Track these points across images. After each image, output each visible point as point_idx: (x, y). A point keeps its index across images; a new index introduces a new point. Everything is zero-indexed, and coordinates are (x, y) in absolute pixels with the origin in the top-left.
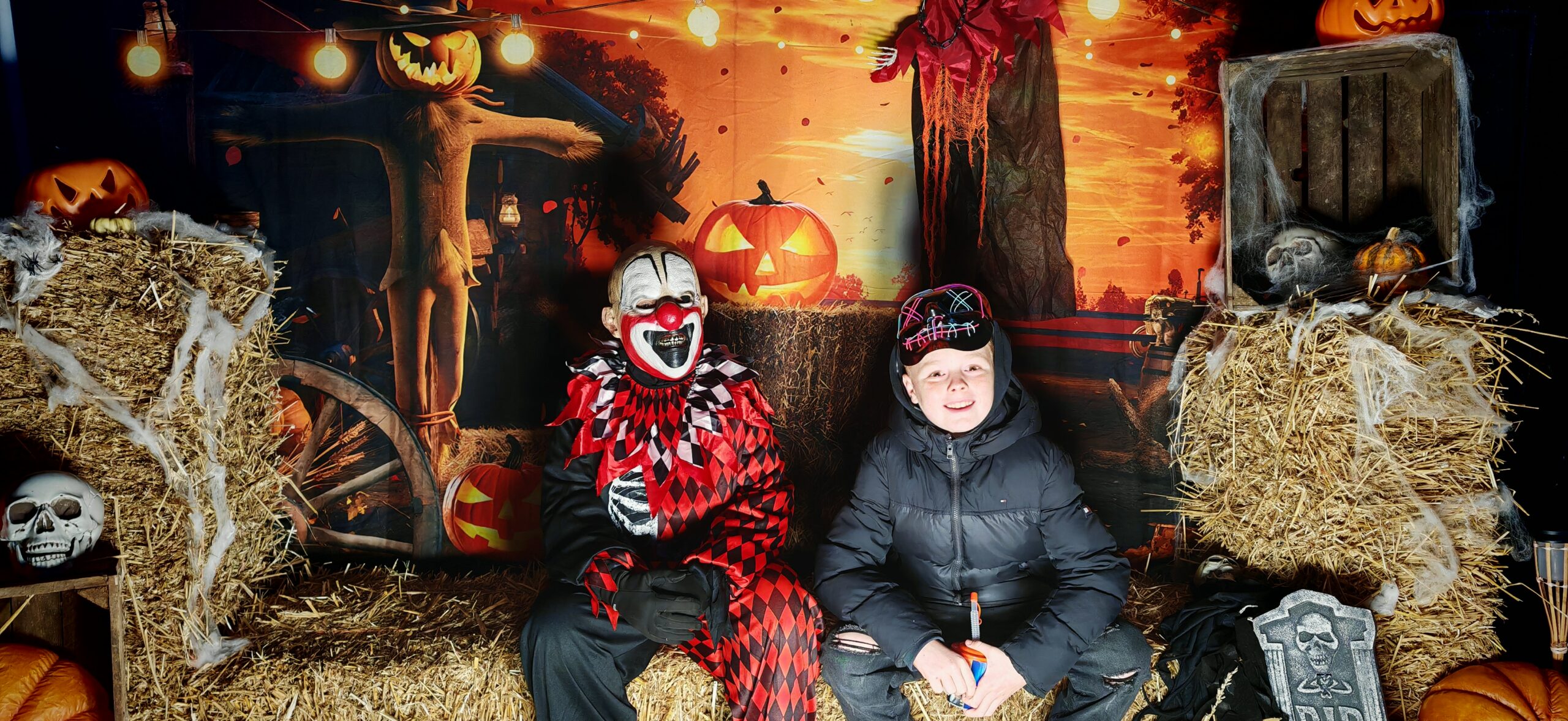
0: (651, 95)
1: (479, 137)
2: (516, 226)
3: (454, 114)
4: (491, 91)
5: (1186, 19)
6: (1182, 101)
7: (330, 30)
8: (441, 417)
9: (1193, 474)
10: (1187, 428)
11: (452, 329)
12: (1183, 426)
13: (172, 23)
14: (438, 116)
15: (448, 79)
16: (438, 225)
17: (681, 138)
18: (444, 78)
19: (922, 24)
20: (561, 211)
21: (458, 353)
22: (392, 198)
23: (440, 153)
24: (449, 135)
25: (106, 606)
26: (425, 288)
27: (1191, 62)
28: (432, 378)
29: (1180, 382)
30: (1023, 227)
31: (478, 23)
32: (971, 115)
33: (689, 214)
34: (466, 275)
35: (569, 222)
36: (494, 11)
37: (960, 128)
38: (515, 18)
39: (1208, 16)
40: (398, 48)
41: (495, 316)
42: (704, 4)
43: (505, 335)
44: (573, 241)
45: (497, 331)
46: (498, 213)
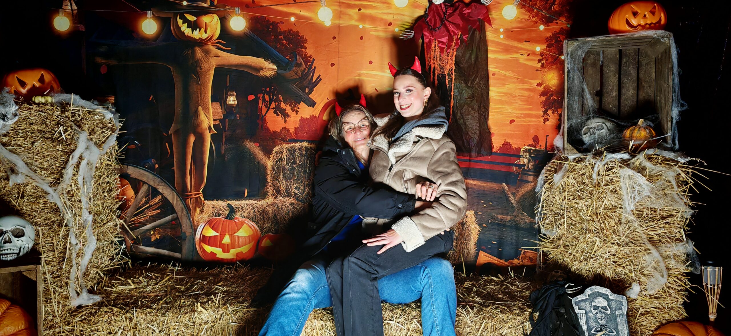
0: (300, 47)
1: (218, 64)
2: (235, 106)
3: (207, 53)
4: (225, 42)
5: (547, 21)
6: (543, 59)
7: (150, 12)
8: (196, 194)
9: (546, 231)
10: (544, 209)
11: (202, 153)
12: (542, 208)
13: (75, 6)
14: (199, 53)
15: (204, 36)
16: (197, 105)
17: (313, 68)
18: (203, 36)
19: (426, 20)
20: (256, 101)
21: (205, 164)
22: (176, 91)
23: (199, 70)
25: (35, 279)
26: (190, 134)
27: (548, 41)
28: (193, 176)
29: (541, 188)
30: (469, 114)
31: (219, 11)
32: (447, 62)
33: (316, 103)
34: (210, 128)
35: (260, 105)
36: (227, 6)
37: (442, 68)
38: (237, 9)
39: (556, 20)
40: (181, 21)
41: (223, 148)
42: (326, 6)
43: (228, 157)
44: (262, 114)
45: (224, 155)
46: (226, 99)
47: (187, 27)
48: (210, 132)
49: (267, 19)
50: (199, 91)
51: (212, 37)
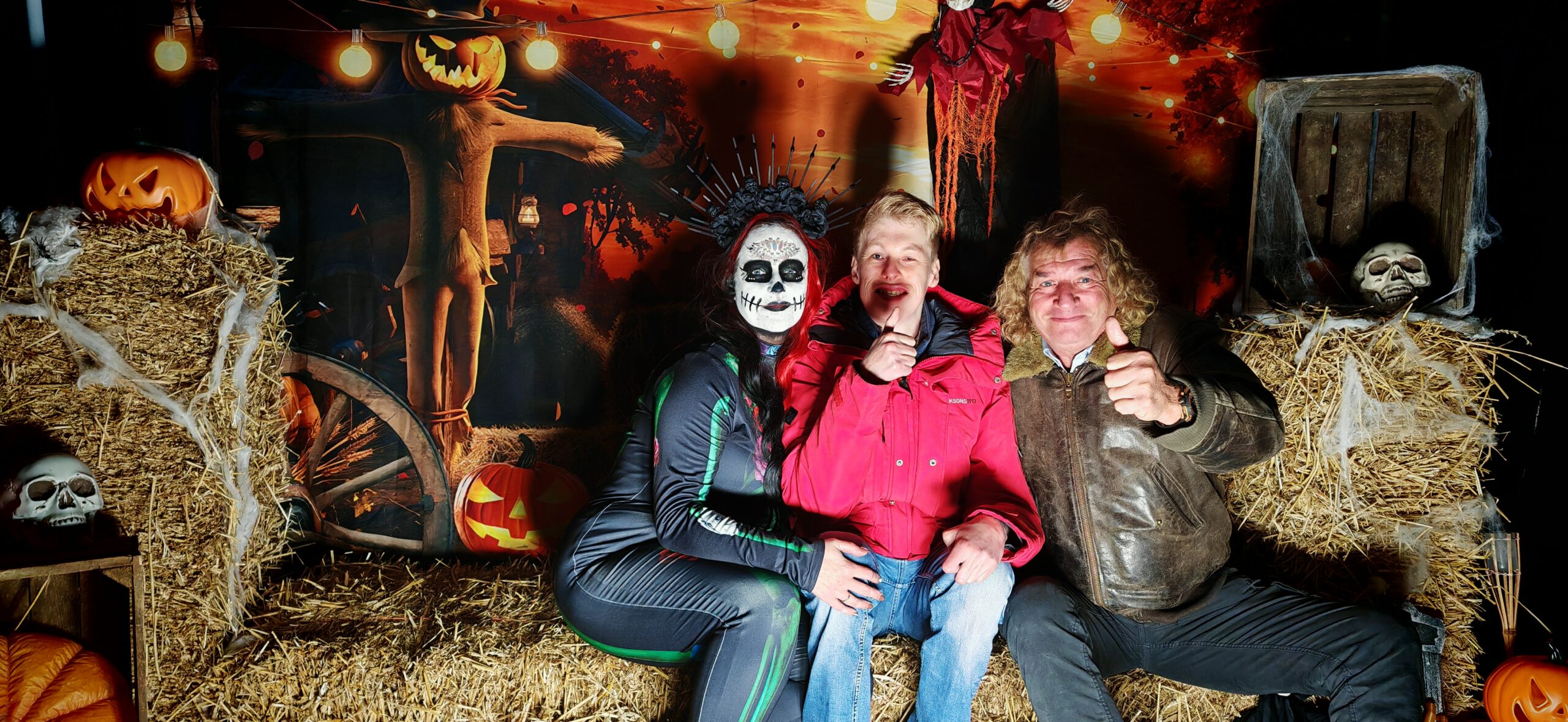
0: (671, 104)
1: (501, 139)
2: (535, 226)
3: (478, 116)
4: (515, 94)
5: (1184, 46)
6: (1180, 123)
7: (357, 31)
8: (454, 415)
11: (468, 327)
13: (199, 19)
14: (461, 118)
15: (472, 81)
16: (457, 225)
17: (700, 146)
18: (469, 81)
20: (581, 214)
21: (473, 351)
22: (412, 196)
23: (462, 153)
24: (472, 137)
25: (130, 585)
26: (443, 286)
27: (1188, 87)
28: (447, 375)
31: (503, 29)
34: (483, 274)
35: (588, 225)
36: (520, 18)
38: (540, 25)
39: (1204, 44)
40: (424, 50)
41: (511, 315)
42: (725, 18)
43: (521, 334)
44: (592, 243)
45: (513, 330)
46: (517, 213)
47: (437, 63)
48: (483, 283)
49: (602, 46)
50: (462, 196)
51: (489, 82)
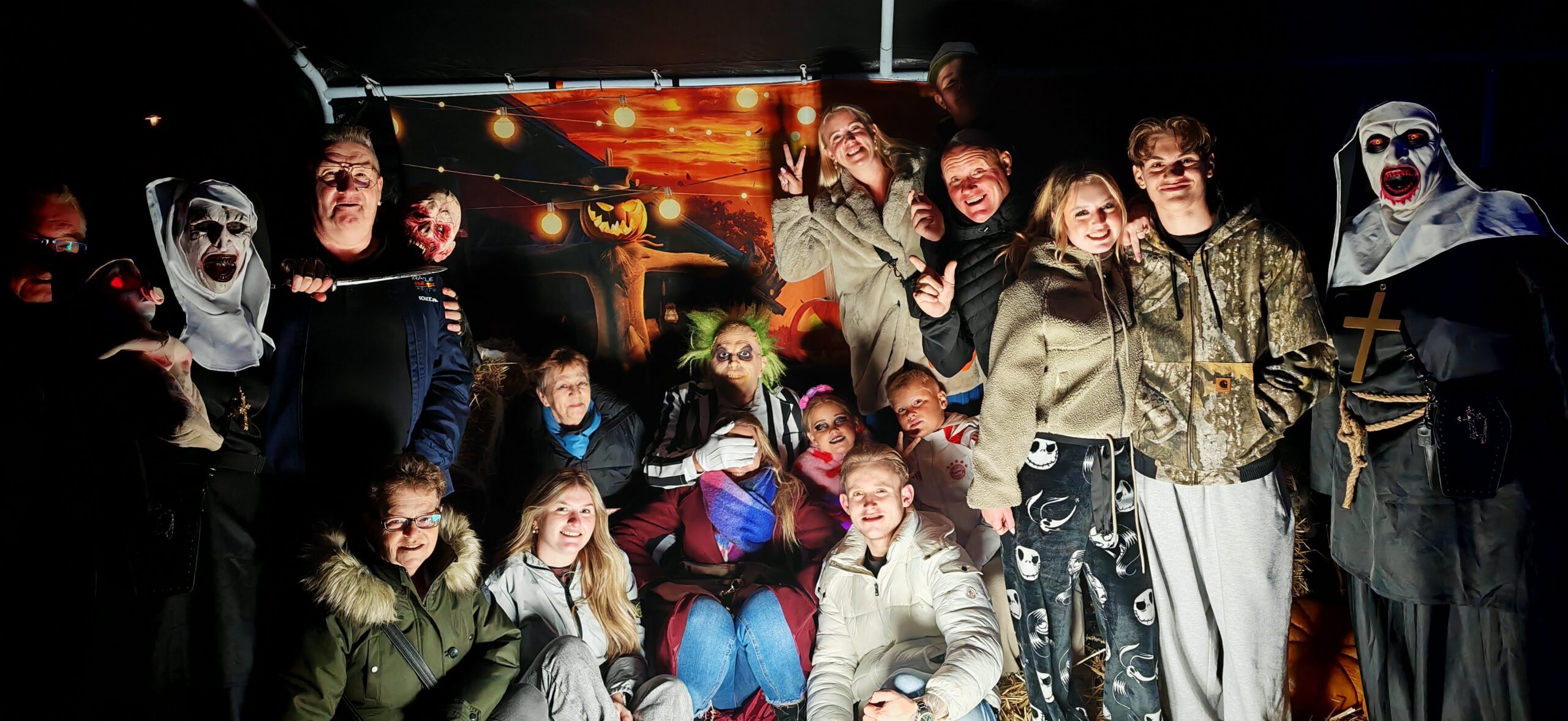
0: (757, 234)
1: (650, 266)
2: (676, 322)
3: (632, 253)
4: (655, 237)
7: (550, 204)
14: (622, 255)
16: (626, 324)
18: (624, 231)
22: (597, 310)
23: (624, 278)
24: (630, 267)
31: (643, 194)
33: (785, 309)
36: (653, 186)
38: (666, 191)
40: (594, 213)
46: (664, 315)
47: (603, 221)
49: (709, 199)
50: (628, 305)
51: (637, 230)
